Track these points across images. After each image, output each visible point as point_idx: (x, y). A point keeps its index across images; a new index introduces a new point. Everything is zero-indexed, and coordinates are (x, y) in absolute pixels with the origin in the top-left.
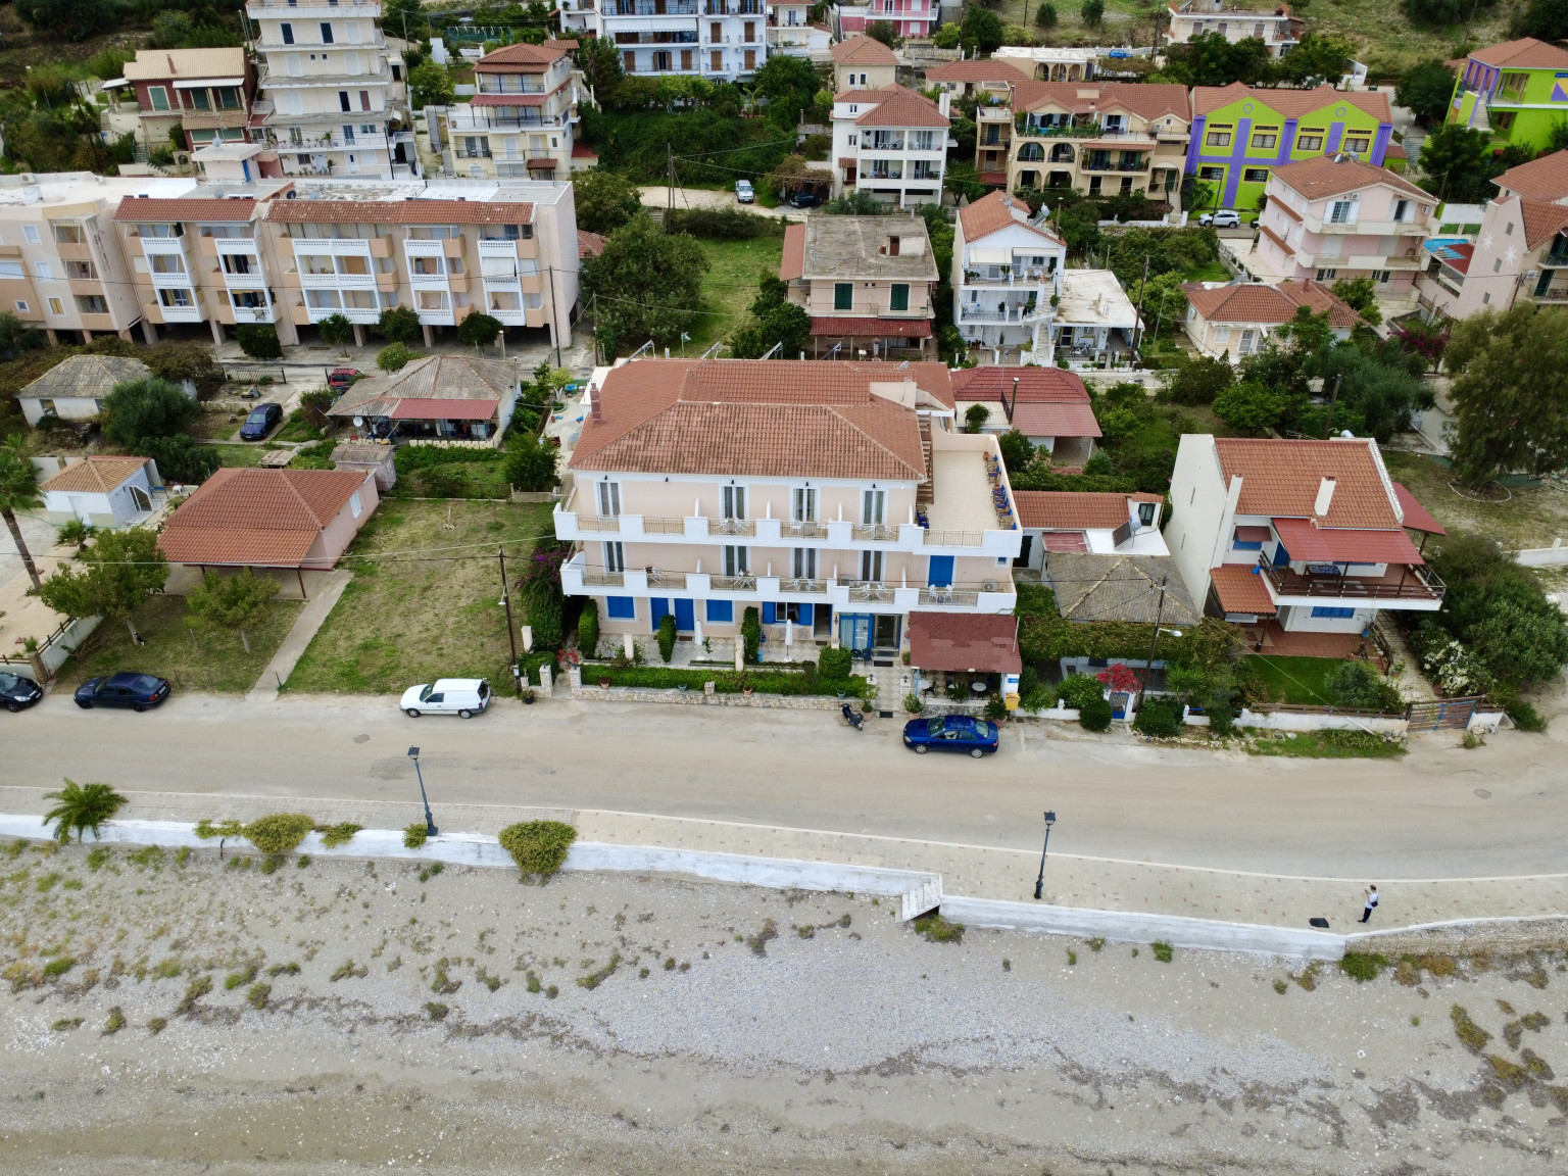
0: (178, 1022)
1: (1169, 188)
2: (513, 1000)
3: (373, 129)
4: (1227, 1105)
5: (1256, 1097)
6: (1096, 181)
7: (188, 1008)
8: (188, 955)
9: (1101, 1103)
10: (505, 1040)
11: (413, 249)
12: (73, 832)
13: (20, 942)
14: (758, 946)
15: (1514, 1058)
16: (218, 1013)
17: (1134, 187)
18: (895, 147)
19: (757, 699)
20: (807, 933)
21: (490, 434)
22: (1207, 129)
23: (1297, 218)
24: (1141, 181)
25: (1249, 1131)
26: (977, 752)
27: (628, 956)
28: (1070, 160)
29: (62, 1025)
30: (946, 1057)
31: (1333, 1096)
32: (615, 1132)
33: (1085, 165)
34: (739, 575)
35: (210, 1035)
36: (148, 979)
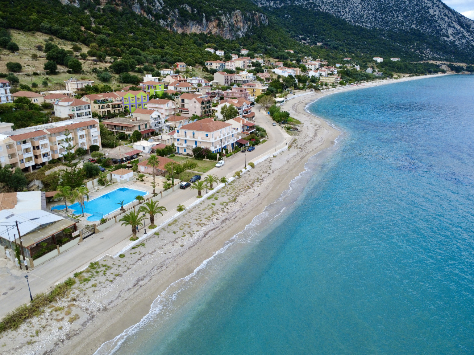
6: (114, 111)
11: (80, 133)
17: (120, 111)
18: (81, 110)
22: (124, 99)
23: (162, 108)
33: (112, 108)
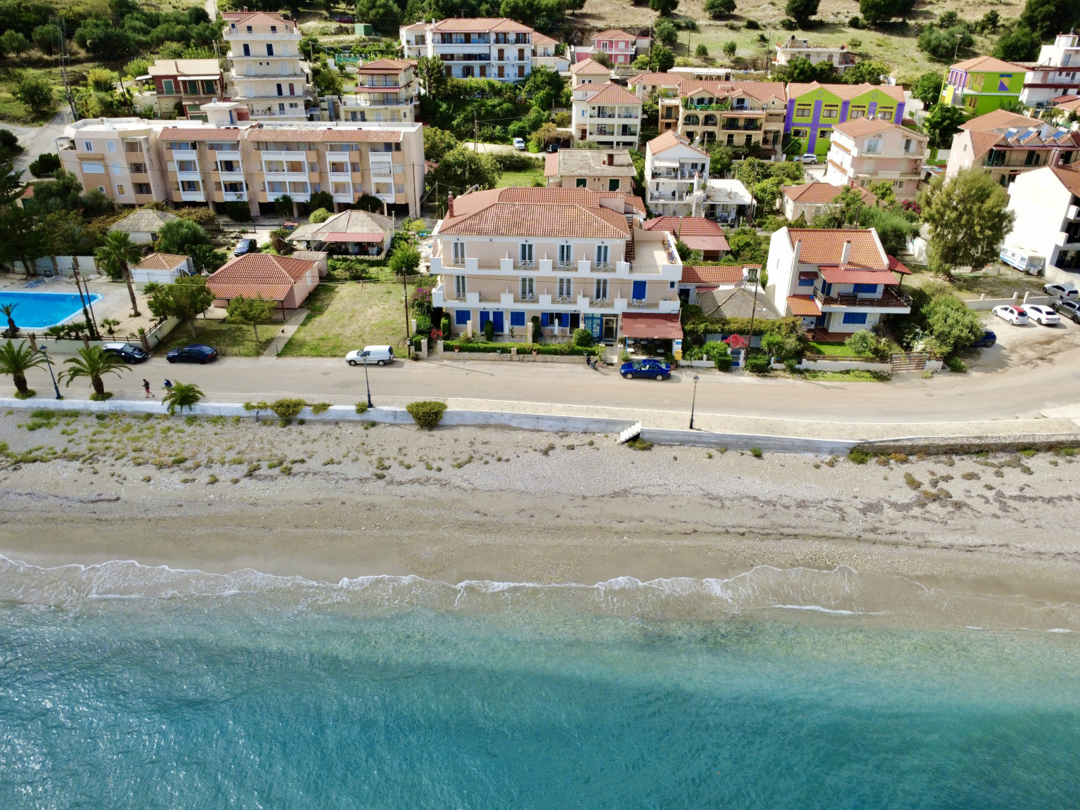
0: (246, 480)
1: (775, 142)
2: (419, 471)
3: (296, 105)
4: (787, 507)
5: (802, 504)
6: (731, 136)
7: (250, 474)
8: (246, 457)
9: (723, 506)
10: (417, 487)
11: (331, 157)
12: (177, 408)
13: (156, 452)
14: (546, 453)
15: (934, 491)
16: (266, 477)
17: (753, 141)
18: (610, 116)
19: (540, 357)
20: (572, 448)
21: (379, 253)
22: (796, 107)
23: (846, 151)
24: (757, 136)
25: (797, 516)
26: (659, 377)
27: (477, 456)
28: (715, 124)
29: (185, 481)
30: (646, 491)
31: (841, 505)
32: (476, 517)
33: (724, 127)
34: (528, 296)
35: (261, 485)
36: (227, 465)
